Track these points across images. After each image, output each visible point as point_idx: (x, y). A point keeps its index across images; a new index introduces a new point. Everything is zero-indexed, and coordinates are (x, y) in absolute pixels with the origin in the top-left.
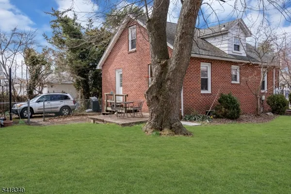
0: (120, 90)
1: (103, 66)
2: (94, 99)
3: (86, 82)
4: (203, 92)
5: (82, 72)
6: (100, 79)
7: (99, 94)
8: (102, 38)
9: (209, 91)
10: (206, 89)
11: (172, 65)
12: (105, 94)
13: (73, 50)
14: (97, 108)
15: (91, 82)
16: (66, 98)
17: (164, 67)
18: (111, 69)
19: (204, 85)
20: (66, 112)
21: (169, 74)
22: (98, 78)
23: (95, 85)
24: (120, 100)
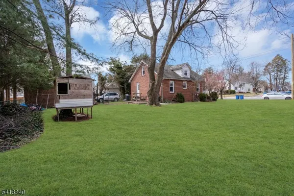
0: (138, 91)
1: (131, 81)
2: (127, 95)
3: (123, 88)
4: (171, 92)
5: (122, 84)
6: (130, 87)
7: (130, 93)
8: (130, 69)
9: (173, 92)
10: (172, 91)
11: (156, 83)
12: (132, 93)
13: (118, 74)
14: (129, 99)
15: (126, 88)
16: (115, 94)
17: (153, 84)
18: (134, 82)
19: (171, 89)
20: (116, 100)
21: (155, 86)
22: (129, 86)
23: (127, 89)
24: (138, 95)
